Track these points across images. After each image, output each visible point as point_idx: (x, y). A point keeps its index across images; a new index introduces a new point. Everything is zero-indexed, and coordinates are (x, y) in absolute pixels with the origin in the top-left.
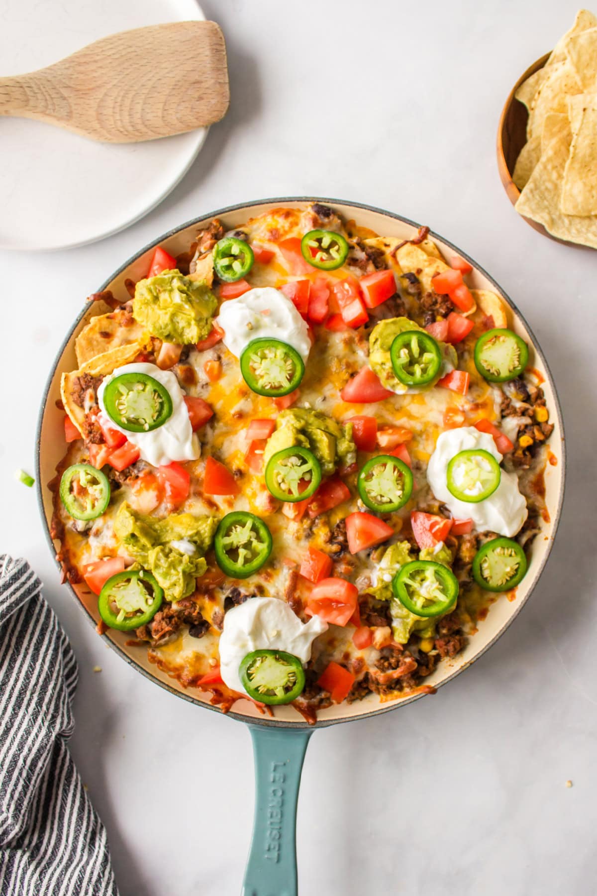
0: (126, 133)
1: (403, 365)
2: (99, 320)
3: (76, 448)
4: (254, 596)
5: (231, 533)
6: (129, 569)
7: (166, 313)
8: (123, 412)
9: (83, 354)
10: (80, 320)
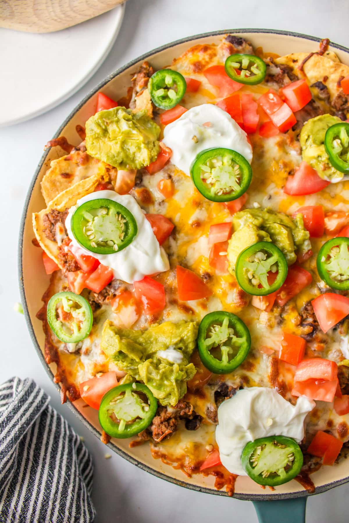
0: (59, 20)
1: (338, 154)
2: (58, 163)
3: (57, 277)
4: (241, 388)
5: (211, 333)
6: (122, 382)
7: (116, 143)
8: (91, 237)
9: (49, 196)
10: (42, 165)
